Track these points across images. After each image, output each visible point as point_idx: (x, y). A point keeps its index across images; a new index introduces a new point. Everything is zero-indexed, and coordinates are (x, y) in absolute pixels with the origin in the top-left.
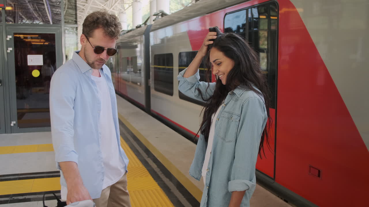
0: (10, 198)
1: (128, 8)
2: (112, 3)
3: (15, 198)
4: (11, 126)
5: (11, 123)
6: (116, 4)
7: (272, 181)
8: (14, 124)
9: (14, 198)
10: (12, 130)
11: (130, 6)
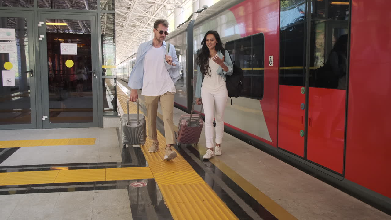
0: (28, 188)
1: (170, 15)
2: (154, 10)
3: (35, 188)
4: (43, 121)
5: (43, 117)
6: (158, 11)
7: (341, 178)
8: (46, 118)
9: (32, 189)
10: (43, 126)
11: (172, 13)
